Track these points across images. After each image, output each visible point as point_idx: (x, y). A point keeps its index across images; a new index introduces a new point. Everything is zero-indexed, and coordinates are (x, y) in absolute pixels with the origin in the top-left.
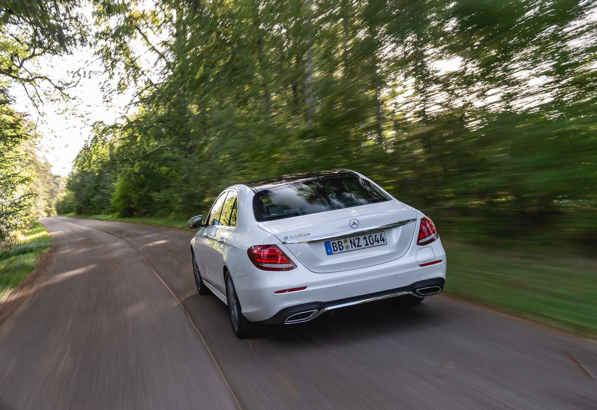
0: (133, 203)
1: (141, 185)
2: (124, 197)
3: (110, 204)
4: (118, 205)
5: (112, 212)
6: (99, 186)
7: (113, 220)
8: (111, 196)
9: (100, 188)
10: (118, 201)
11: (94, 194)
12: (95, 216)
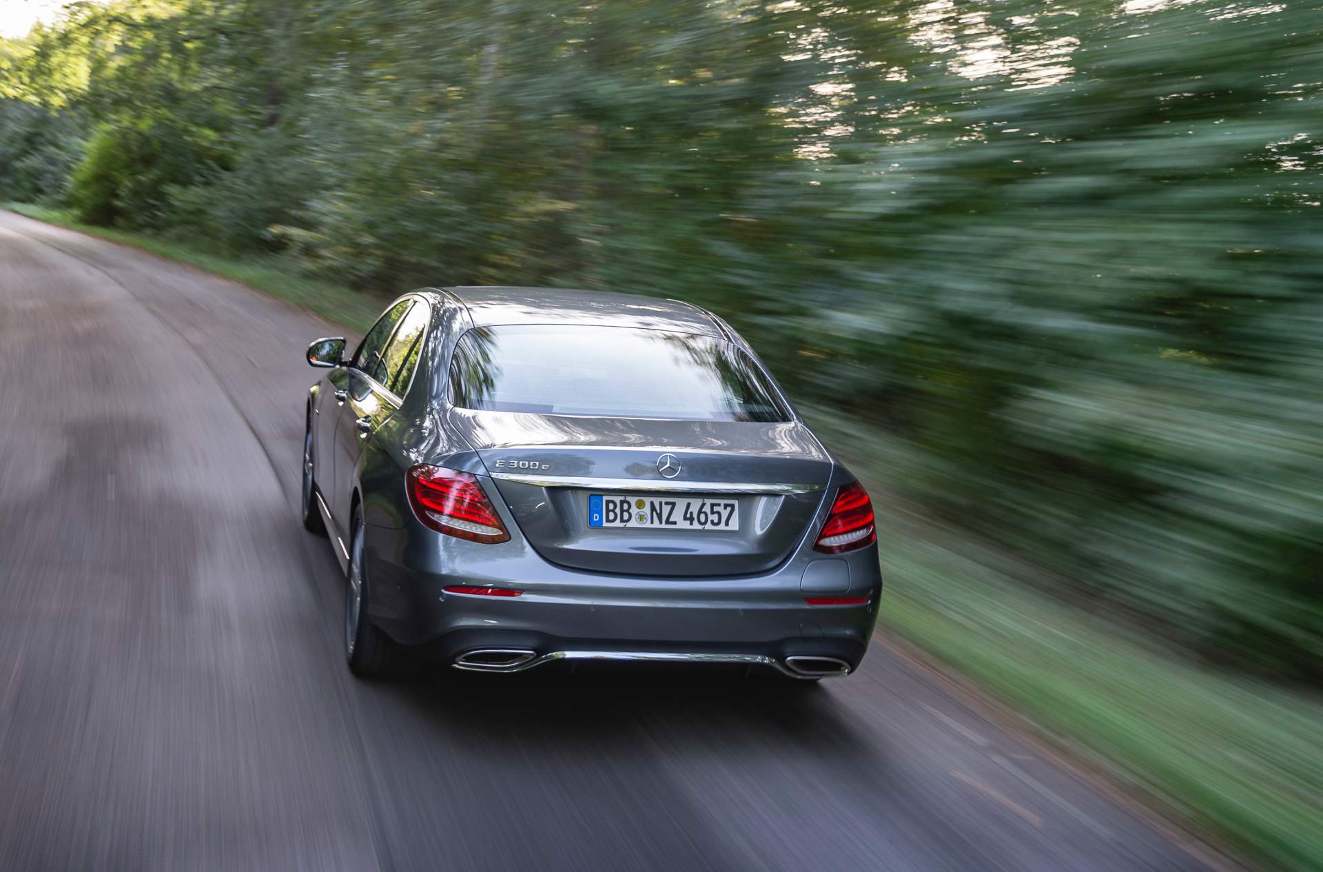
0: (117, 196)
1: (148, 161)
2: (103, 179)
3: (60, 187)
4: (83, 193)
5: (67, 204)
6: (40, 135)
7: (66, 226)
8: (69, 168)
9: (41, 140)
10: (85, 184)
11: (25, 153)
12: (18, 206)
